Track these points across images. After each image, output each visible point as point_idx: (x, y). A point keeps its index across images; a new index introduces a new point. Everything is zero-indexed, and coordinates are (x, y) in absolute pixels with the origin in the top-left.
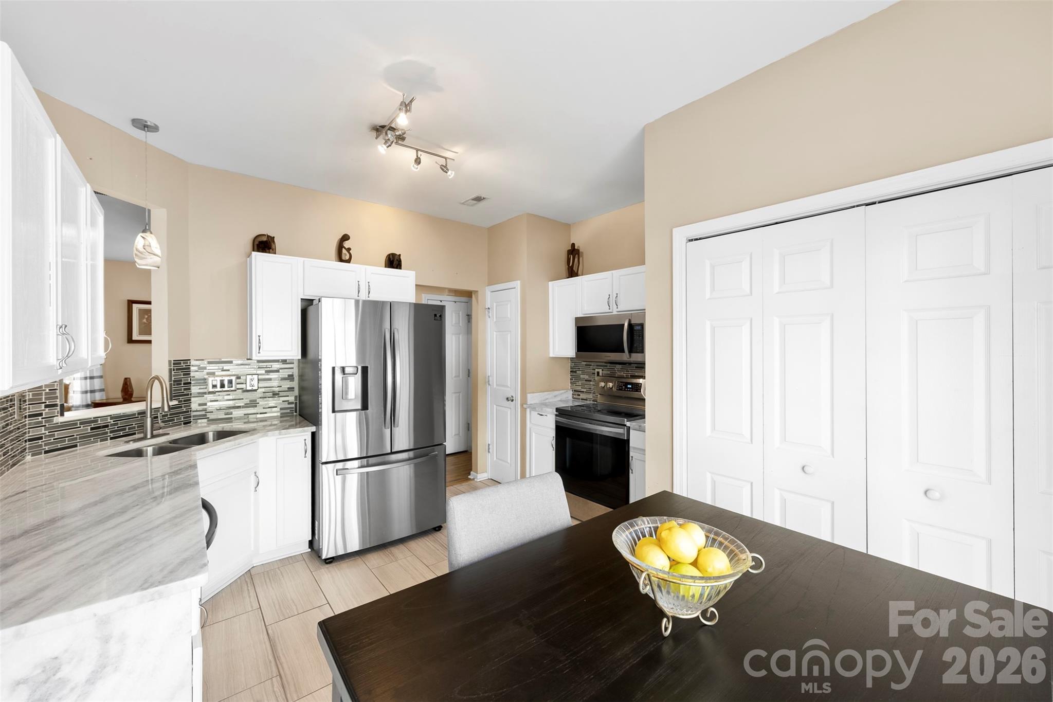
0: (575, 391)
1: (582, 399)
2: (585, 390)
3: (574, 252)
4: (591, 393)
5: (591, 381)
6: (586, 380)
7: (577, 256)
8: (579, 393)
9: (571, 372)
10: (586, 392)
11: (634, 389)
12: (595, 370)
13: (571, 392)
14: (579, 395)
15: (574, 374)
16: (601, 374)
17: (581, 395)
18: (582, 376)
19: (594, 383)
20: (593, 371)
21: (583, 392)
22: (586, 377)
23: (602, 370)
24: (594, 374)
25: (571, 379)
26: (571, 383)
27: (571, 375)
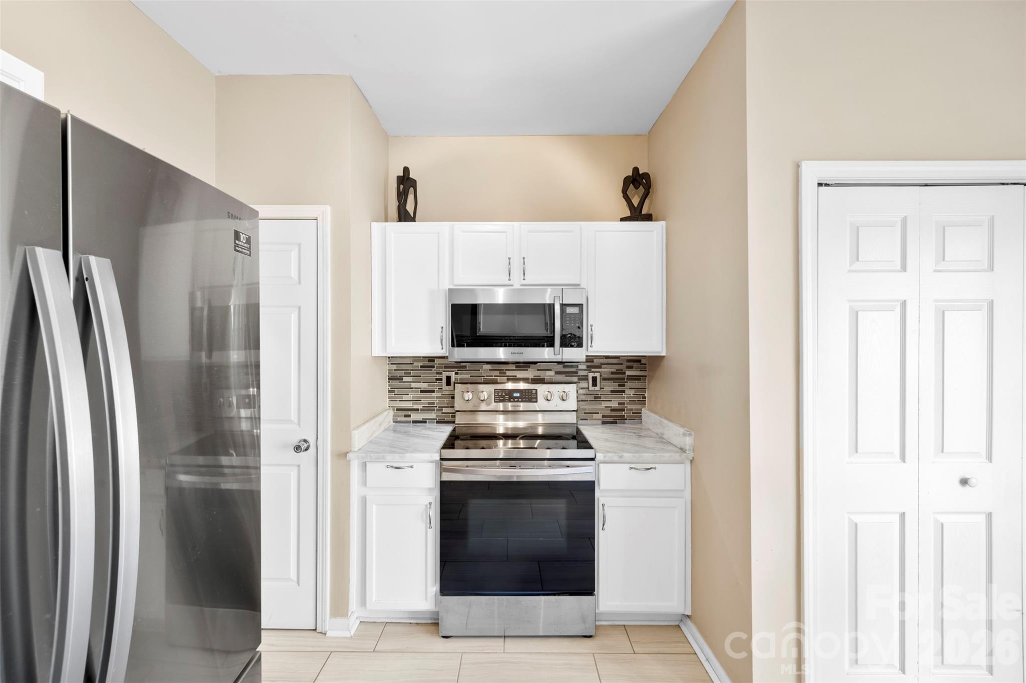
0: (398, 410)
1: (414, 422)
2: (420, 407)
3: (406, 183)
4: (434, 410)
5: (433, 391)
6: (422, 391)
7: (412, 189)
8: (409, 413)
9: (389, 379)
10: (422, 410)
11: (526, 398)
12: (441, 373)
13: (392, 413)
14: (409, 416)
15: (397, 382)
16: (453, 380)
17: (411, 414)
18: (413, 385)
19: (439, 395)
20: (438, 376)
21: (417, 410)
22: (424, 386)
23: (456, 373)
24: (441, 379)
25: (389, 391)
26: (389, 398)
27: (389, 385)
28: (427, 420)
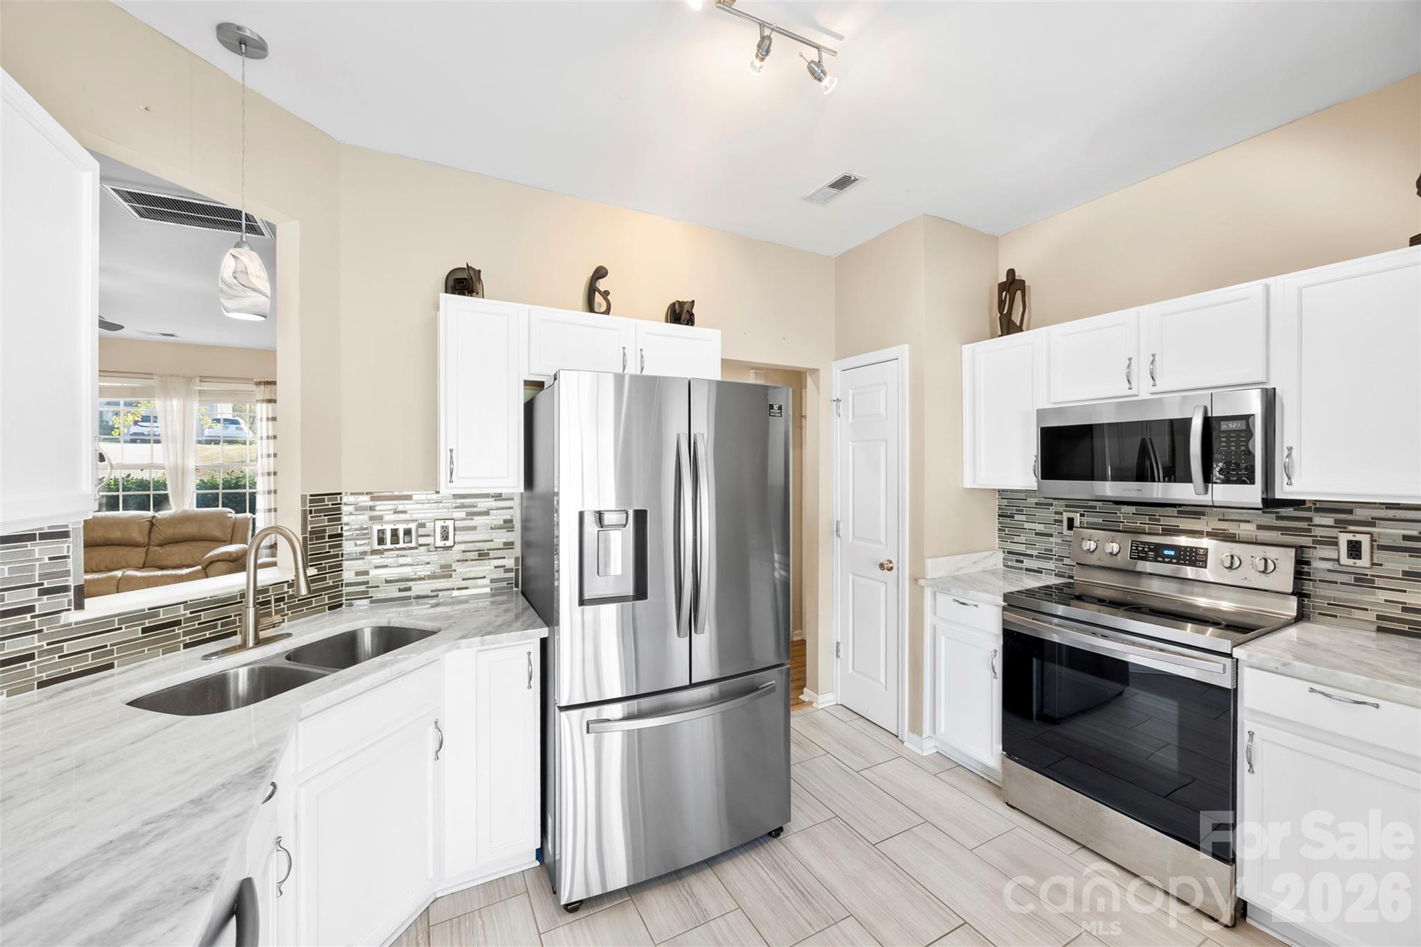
0: (1009, 552)
1: (1027, 570)
2: (1035, 553)
3: (1012, 286)
4: (1052, 559)
5: (1051, 536)
6: (1036, 534)
7: (1019, 293)
8: (1021, 558)
9: (999, 516)
10: (1037, 557)
11: (1185, 560)
12: (1061, 514)
13: (1001, 555)
14: (1022, 562)
15: (1008, 520)
16: (1077, 523)
17: (1024, 560)
18: (1026, 525)
19: (1059, 540)
20: (1057, 517)
21: (1032, 556)
22: (1040, 528)
23: (1082, 515)
24: (1061, 521)
25: (999, 530)
26: (999, 537)
27: (1000, 523)
28: (1044, 571)
